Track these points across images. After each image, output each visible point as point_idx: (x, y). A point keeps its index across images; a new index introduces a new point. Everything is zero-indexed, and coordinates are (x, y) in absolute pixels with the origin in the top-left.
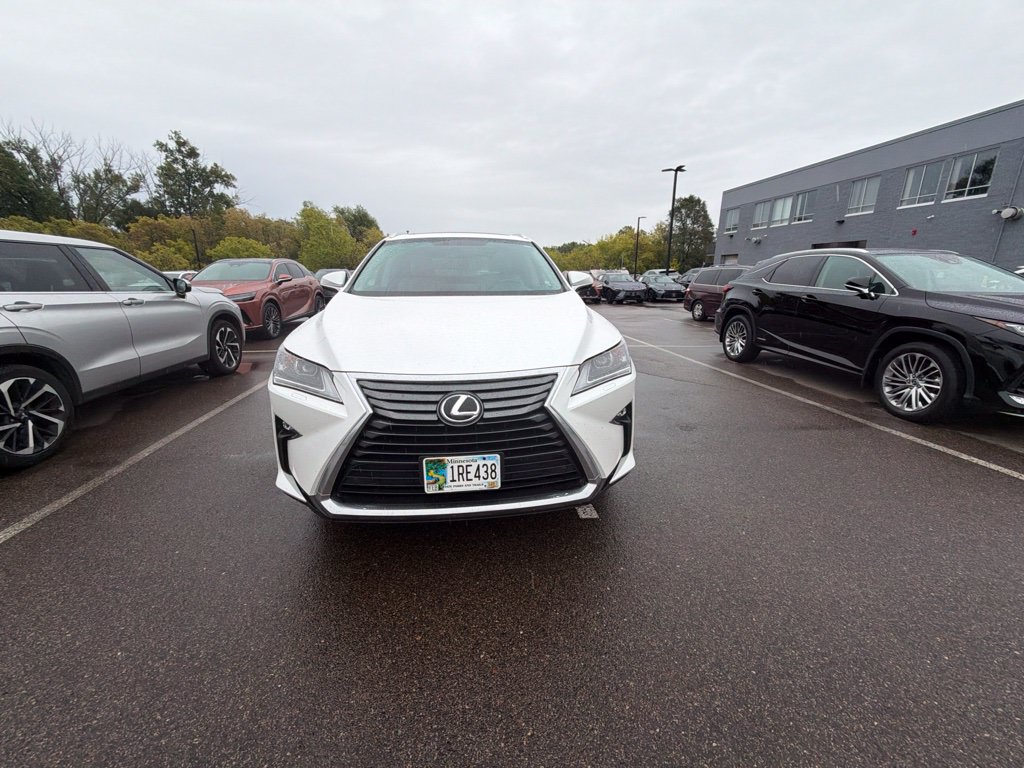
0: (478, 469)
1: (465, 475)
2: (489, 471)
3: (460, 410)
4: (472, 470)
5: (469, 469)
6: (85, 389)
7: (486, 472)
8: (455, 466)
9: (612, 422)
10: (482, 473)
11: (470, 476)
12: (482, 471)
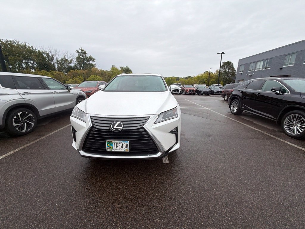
0: (122, 145)
1: (118, 146)
2: (126, 146)
3: (117, 127)
4: (121, 145)
5: (120, 145)
6: (40, 116)
7: (125, 146)
8: (116, 143)
9: (170, 133)
10: (124, 147)
11: (120, 147)
12: (124, 145)
